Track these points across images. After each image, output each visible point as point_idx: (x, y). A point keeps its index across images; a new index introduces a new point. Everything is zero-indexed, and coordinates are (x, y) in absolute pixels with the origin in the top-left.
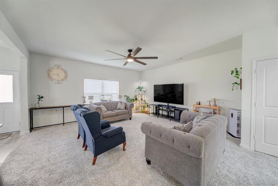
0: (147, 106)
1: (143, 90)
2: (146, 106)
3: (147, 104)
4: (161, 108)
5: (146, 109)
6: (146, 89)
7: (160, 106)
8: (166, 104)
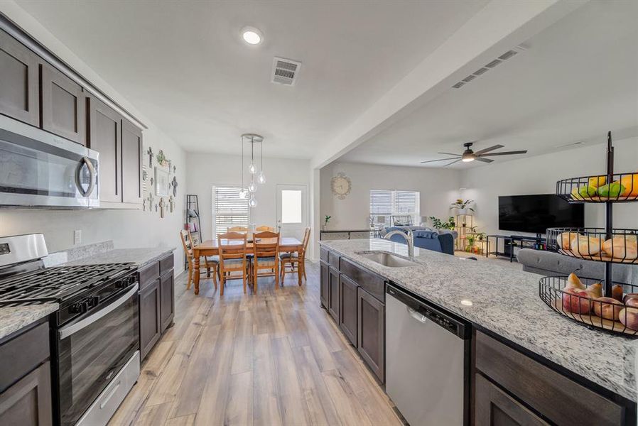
0: (481, 239)
1: (467, 206)
2: (478, 239)
3: (478, 234)
4: (518, 242)
5: (478, 245)
6: (475, 205)
7: (514, 238)
8: (534, 235)
